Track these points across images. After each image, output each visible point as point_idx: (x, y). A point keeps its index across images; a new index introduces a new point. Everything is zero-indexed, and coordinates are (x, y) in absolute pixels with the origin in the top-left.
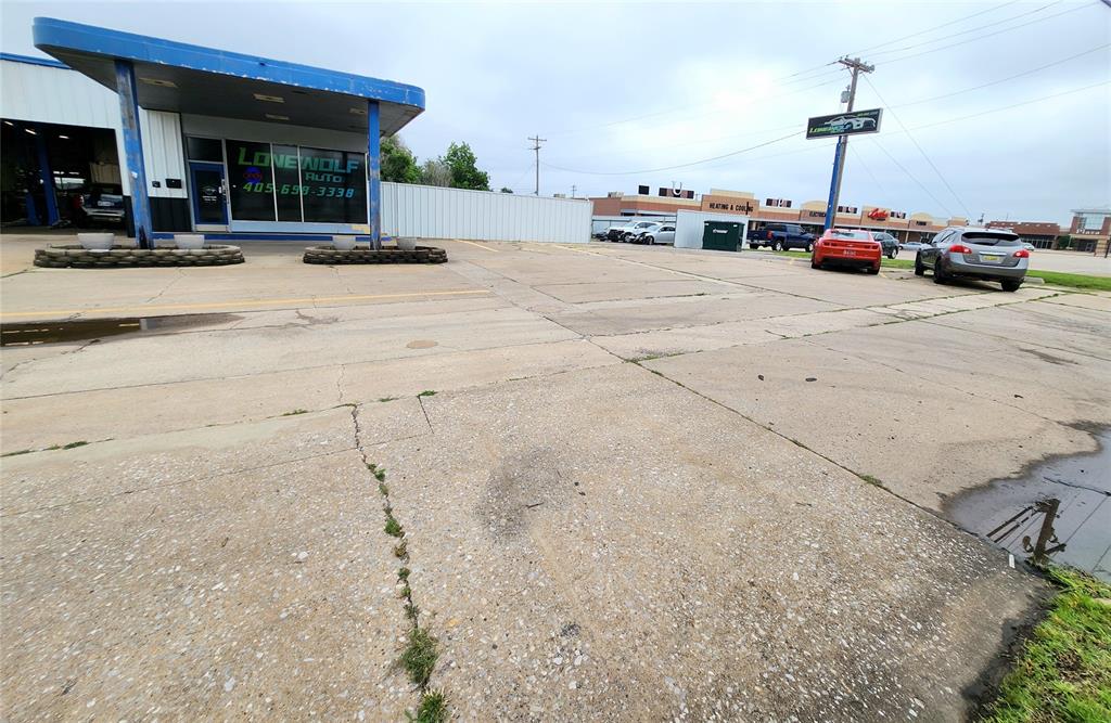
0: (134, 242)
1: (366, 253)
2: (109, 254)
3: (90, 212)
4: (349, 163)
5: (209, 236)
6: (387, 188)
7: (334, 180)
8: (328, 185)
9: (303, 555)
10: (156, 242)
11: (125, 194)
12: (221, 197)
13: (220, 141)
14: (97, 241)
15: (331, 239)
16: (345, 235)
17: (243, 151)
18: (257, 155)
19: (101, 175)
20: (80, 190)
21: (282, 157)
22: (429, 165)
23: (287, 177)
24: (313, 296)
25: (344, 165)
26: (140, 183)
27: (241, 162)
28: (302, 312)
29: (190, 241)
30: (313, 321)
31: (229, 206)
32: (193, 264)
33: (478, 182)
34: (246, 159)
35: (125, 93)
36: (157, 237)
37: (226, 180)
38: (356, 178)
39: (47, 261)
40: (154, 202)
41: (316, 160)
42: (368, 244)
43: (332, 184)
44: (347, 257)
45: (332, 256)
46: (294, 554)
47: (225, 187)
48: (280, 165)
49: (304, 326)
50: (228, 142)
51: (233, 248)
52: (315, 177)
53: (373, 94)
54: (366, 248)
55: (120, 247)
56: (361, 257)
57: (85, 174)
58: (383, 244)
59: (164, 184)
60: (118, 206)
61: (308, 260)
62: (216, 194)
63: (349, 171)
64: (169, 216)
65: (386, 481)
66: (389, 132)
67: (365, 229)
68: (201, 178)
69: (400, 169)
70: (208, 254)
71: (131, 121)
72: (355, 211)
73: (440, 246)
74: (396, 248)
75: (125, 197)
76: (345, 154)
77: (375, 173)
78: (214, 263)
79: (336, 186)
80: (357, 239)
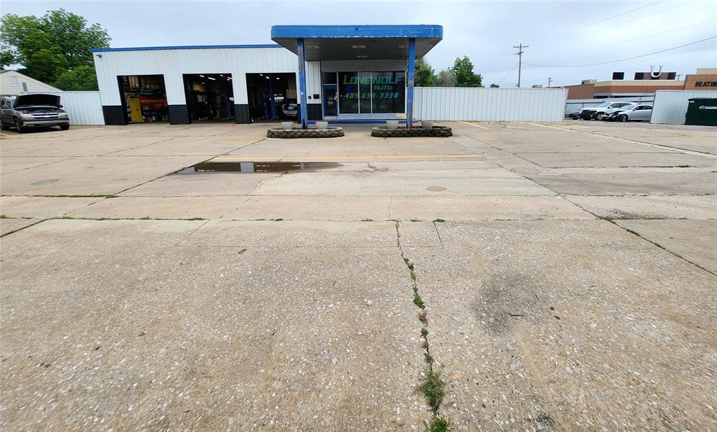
0: (300, 126)
1: (404, 131)
2: (291, 132)
3: (286, 112)
4: (397, 77)
5: (330, 122)
6: (417, 90)
7: (388, 89)
8: (384, 91)
9: (370, 302)
10: (309, 126)
11: (298, 103)
12: (335, 102)
13: (335, 73)
14: (287, 126)
15: (385, 122)
16: (393, 120)
17: (346, 76)
18: (352, 79)
19: (290, 96)
20: (283, 102)
21: (363, 78)
22: (442, 74)
23: (365, 89)
24: (376, 155)
25: (393, 79)
26: (304, 97)
27: (345, 83)
28: (371, 164)
29: (322, 125)
30: (376, 169)
31: (338, 106)
32: (323, 137)
33: (474, 82)
34: (347, 82)
35: (301, 55)
36: (309, 123)
37: (337, 93)
38: (399, 87)
39: (271, 135)
40: (309, 106)
41: (380, 78)
42: (405, 125)
43: (387, 91)
44: (394, 133)
45: (385, 133)
46: (366, 300)
47: (337, 97)
48: (362, 83)
49: (372, 172)
50: (339, 73)
51: (340, 128)
52: (379, 88)
53: (412, 34)
54: (404, 127)
55: (295, 128)
56: (401, 133)
57: (284, 95)
58: (414, 125)
59: (312, 97)
60: (295, 109)
61: (374, 135)
62: (333, 100)
63: (396, 82)
64: (315, 113)
65: (414, 271)
66: (420, 57)
67: (403, 116)
68: (328, 92)
69: (425, 78)
70: (329, 131)
71: (302, 67)
72: (397, 106)
73: (448, 125)
74: (421, 127)
75: (298, 105)
76: (394, 72)
77: (411, 82)
78: (331, 136)
79: (389, 92)
80: (399, 122)
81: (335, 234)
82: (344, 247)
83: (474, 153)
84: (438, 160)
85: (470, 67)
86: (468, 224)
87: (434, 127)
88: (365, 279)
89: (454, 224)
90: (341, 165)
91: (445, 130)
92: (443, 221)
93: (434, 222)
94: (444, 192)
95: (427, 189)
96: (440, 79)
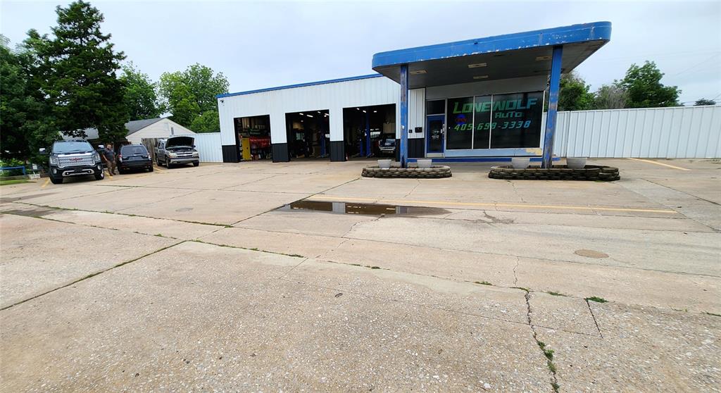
0: (399, 164)
1: (537, 171)
2: (388, 171)
3: (382, 149)
4: (529, 100)
5: (434, 160)
6: (561, 116)
8: (509, 120)
9: (487, 386)
10: (409, 164)
11: (397, 138)
12: (441, 136)
13: (444, 101)
14: (384, 164)
15: (510, 160)
16: (522, 157)
17: (457, 104)
18: (465, 106)
19: (387, 130)
20: (379, 137)
21: (480, 104)
23: (482, 117)
24: (496, 202)
25: (524, 103)
26: (405, 131)
27: (455, 112)
28: (488, 213)
29: (424, 163)
30: (495, 220)
31: (445, 141)
32: (425, 177)
34: (458, 110)
35: (404, 84)
36: (409, 161)
37: (445, 125)
38: (533, 113)
39: (367, 174)
40: (409, 141)
41: (504, 102)
42: (540, 164)
43: (514, 119)
44: (522, 174)
45: (509, 173)
47: (444, 130)
48: (478, 110)
49: (489, 223)
50: (449, 100)
51: (446, 167)
52: (502, 116)
53: (558, 40)
54: (538, 167)
55: (393, 167)
56: (533, 174)
57: (381, 130)
58: (554, 163)
59: (414, 131)
60: (392, 145)
61: (492, 176)
62: (439, 134)
63: (528, 107)
64: (416, 149)
65: (553, 362)
66: (567, 70)
67: (538, 151)
68: (433, 124)
69: (574, 99)
70: (433, 171)
71: (404, 97)
72: (529, 138)
74: (565, 167)
75: (397, 140)
76: (526, 94)
77: (553, 105)
78: (436, 176)
79: (517, 120)
80: (531, 160)
81: (441, 294)
82: (453, 311)
83: (661, 206)
84: (594, 213)
85: (657, 76)
86: (649, 312)
87: (587, 167)
88: (481, 356)
89: (622, 308)
90: (447, 212)
91: (608, 172)
92: (602, 301)
93: (587, 300)
94: (604, 260)
95: (576, 253)
96: (599, 98)
